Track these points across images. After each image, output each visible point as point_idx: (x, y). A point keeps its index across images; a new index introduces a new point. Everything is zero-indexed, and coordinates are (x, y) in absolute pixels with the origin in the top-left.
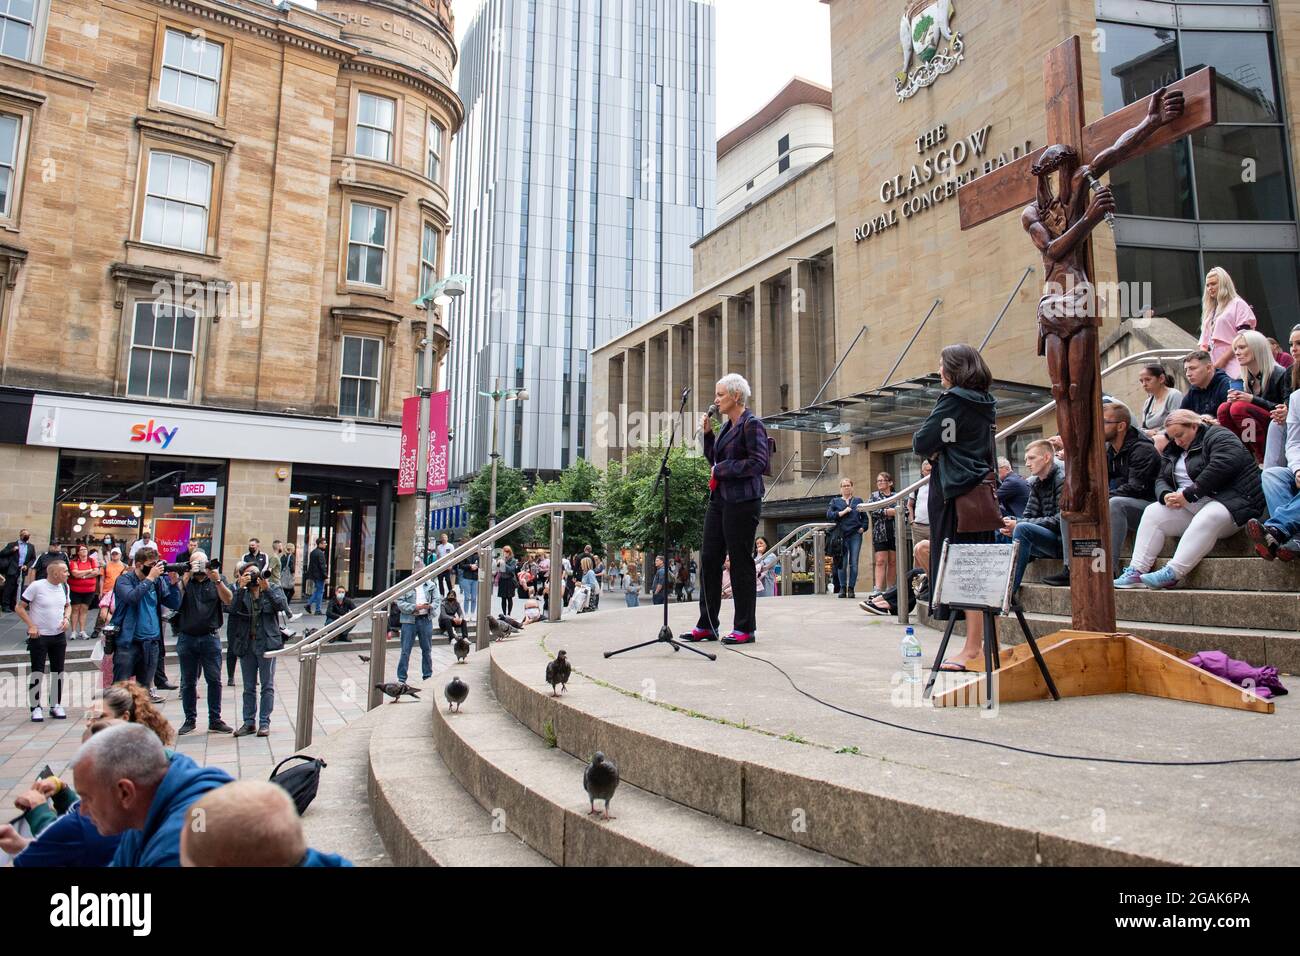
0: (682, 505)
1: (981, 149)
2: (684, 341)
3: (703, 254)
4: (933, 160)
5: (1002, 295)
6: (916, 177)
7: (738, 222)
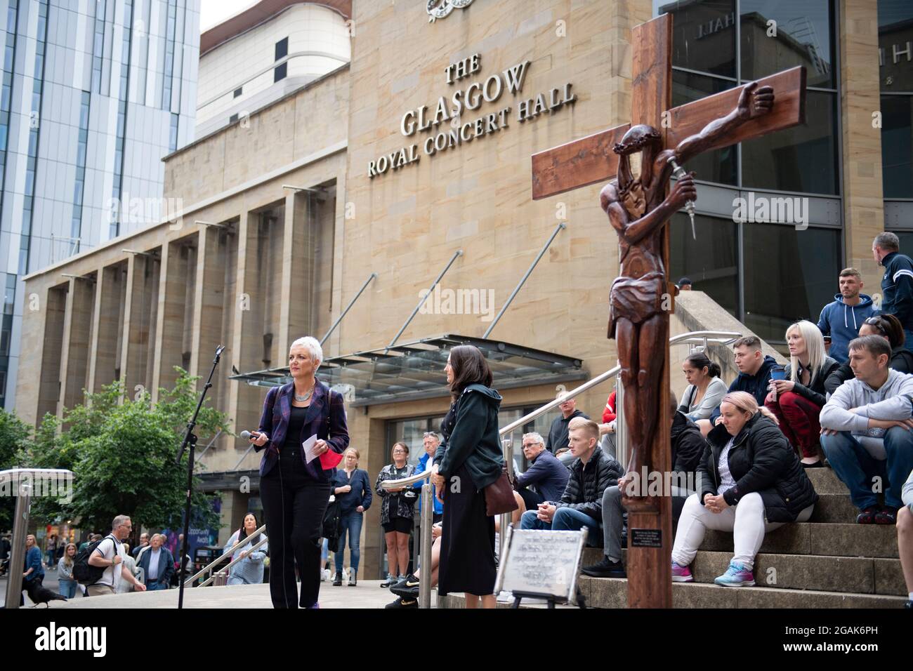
0: (137, 472)
1: (517, 88)
2: (147, 274)
3: (177, 170)
4: (463, 93)
5: (530, 252)
6: (443, 110)
7: (223, 136)
